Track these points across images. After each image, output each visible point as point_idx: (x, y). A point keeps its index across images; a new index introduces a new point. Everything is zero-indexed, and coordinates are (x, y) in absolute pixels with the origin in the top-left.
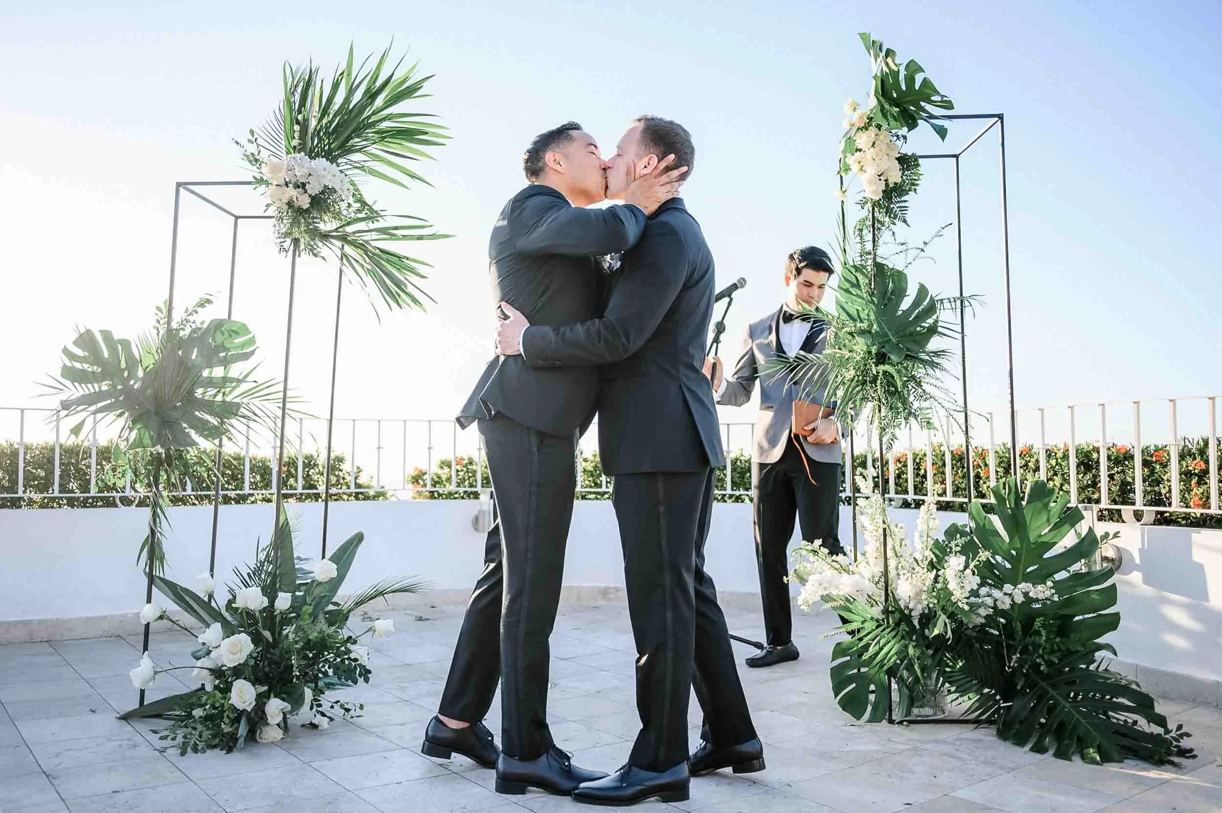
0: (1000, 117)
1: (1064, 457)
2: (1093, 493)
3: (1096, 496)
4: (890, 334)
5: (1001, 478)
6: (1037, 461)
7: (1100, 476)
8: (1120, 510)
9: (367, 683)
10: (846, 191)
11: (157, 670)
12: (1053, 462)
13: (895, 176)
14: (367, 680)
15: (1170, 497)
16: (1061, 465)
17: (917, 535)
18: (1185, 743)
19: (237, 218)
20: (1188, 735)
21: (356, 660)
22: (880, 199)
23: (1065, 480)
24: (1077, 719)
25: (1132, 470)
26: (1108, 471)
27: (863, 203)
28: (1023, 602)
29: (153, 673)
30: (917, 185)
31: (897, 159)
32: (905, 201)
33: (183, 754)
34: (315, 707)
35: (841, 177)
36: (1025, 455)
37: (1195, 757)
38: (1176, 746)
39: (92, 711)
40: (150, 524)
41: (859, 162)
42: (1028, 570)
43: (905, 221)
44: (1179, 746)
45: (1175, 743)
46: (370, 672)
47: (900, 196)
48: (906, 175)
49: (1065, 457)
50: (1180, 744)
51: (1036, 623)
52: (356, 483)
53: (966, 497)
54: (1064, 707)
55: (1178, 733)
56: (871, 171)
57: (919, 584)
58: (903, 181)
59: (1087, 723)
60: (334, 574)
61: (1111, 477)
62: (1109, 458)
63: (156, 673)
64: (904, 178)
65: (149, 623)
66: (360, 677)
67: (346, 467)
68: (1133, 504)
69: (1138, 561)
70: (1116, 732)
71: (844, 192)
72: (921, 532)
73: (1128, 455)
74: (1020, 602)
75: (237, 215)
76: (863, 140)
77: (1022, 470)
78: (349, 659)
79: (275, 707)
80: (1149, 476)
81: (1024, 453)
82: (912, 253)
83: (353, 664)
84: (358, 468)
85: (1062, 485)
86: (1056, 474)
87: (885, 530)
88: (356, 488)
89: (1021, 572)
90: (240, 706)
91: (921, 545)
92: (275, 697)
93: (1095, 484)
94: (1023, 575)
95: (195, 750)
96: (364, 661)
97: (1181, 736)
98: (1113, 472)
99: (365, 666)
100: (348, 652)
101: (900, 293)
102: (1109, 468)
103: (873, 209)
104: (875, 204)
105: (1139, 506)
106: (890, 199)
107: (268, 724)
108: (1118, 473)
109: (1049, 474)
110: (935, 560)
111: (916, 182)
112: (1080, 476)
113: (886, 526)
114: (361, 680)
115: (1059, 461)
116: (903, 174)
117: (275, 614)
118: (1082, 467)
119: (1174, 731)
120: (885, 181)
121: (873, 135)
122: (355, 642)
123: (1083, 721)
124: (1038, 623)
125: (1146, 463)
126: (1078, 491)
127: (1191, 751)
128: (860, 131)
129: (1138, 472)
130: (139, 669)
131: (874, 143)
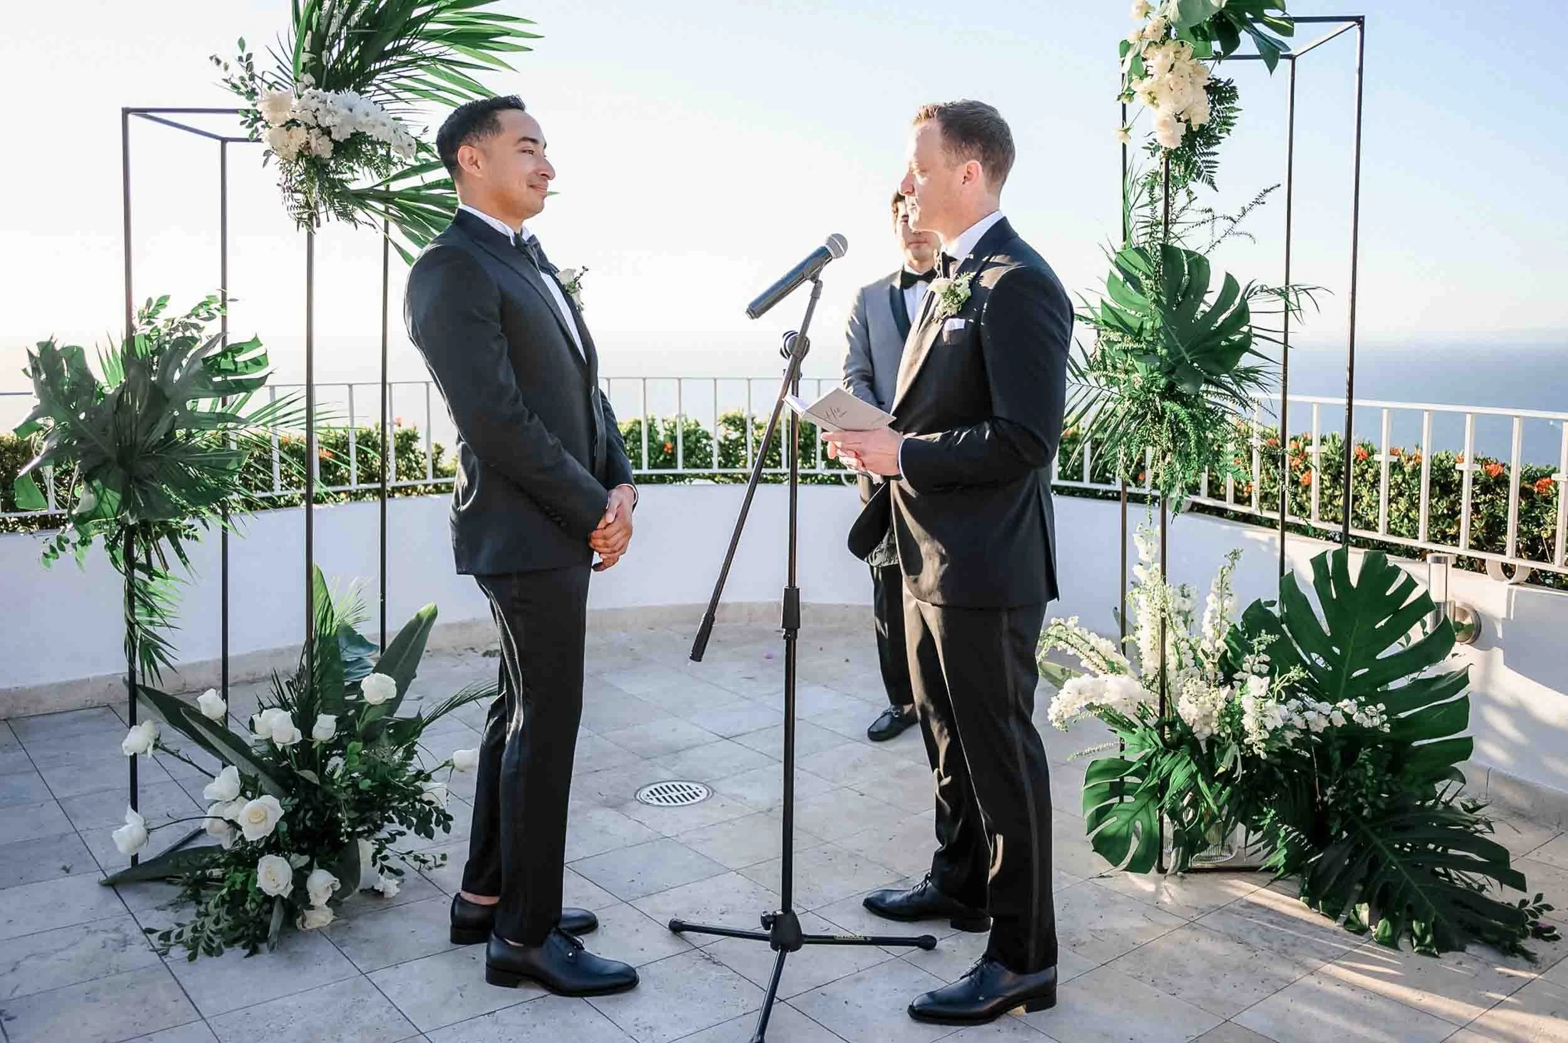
0: (1360, 21)
1: (1414, 471)
2: (1450, 526)
3: (1452, 531)
4: (1183, 349)
5: (1327, 488)
6: (1378, 473)
7: (1460, 504)
8: (1483, 561)
9: (448, 833)
10: (1129, 129)
11: (150, 827)
12: (1400, 479)
13: (1201, 116)
14: (447, 829)
15: (1554, 544)
16: (1408, 484)
17: (1207, 615)
18: (1544, 920)
19: (224, 141)
20: (1549, 908)
21: (430, 803)
22: (1178, 148)
23: (1413, 504)
24: (1408, 882)
25: (1504, 501)
26: (1473, 498)
27: (1154, 148)
28: (1343, 725)
29: (146, 831)
30: (1232, 125)
31: (1205, 87)
32: (1215, 154)
33: (192, 958)
34: (379, 861)
35: (1124, 106)
36: (1361, 462)
37: (1556, 938)
38: (1532, 924)
39: (64, 868)
40: (126, 615)
41: (1150, 94)
42: (1355, 675)
43: (1211, 183)
44: (1537, 923)
45: (1531, 919)
46: (451, 818)
47: (1208, 144)
48: (1218, 111)
49: (1416, 473)
50: (1537, 920)
51: (1360, 756)
52: (435, 468)
53: (1277, 510)
54: (1391, 863)
55: (1537, 905)
56: (1166, 108)
57: (1208, 705)
58: (1213, 121)
59: (1419, 887)
60: (393, 693)
61: (1475, 507)
62: (1475, 481)
63: (149, 831)
64: (1215, 114)
65: (135, 754)
66: (437, 825)
67: (420, 446)
68: (1503, 552)
69: (1500, 635)
70: (1456, 902)
71: (1126, 131)
72: (1214, 611)
73: (1500, 480)
74: (1340, 726)
75: (224, 136)
76: (1157, 60)
77: (1356, 481)
78: (421, 801)
79: (321, 883)
80: (1527, 512)
81: (1361, 458)
82: (1222, 225)
83: (427, 808)
84: (438, 447)
85: (1408, 510)
86: (1401, 494)
87: (1163, 620)
88: (435, 476)
89: (1344, 678)
90: (271, 891)
91: (1212, 631)
92: (321, 867)
93: (1453, 514)
94: (1347, 680)
95: (210, 952)
96: (442, 804)
97: (1540, 910)
98: (1478, 501)
99: (444, 810)
100: (421, 791)
101: (1199, 287)
102: (1474, 495)
103: (1167, 161)
104: (1170, 155)
105: (1509, 558)
106: (1192, 147)
107: (312, 908)
108: (1485, 502)
109: (1392, 493)
110: (1229, 654)
111: (1232, 121)
112: (1434, 501)
113: (1164, 615)
114: (438, 831)
115: (1407, 477)
116: (1213, 108)
117: (314, 747)
118: (1437, 488)
119: (1531, 903)
120: (1186, 121)
121: (1172, 55)
122: (428, 778)
123: (1416, 886)
124: (1364, 754)
125: (1524, 493)
126: (1429, 521)
127: (1552, 929)
128: (1154, 46)
129: (1514, 504)
130: (124, 829)
131: (1172, 66)
